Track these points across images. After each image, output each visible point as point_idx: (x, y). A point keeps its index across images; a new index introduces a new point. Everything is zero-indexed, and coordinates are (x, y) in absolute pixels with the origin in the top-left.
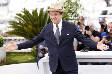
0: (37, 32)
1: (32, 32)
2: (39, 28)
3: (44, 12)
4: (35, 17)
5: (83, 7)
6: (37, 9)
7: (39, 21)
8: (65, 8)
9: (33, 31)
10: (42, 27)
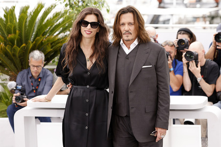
0: (14, 55)
1: (4, 56)
2: (18, 47)
3: (28, 14)
4: (9, 23)
5: (109, 7)
6: (14, 7)
7: (17, 31)
8: (71, 6)
9: (6, 54)
10: (24, 45)
